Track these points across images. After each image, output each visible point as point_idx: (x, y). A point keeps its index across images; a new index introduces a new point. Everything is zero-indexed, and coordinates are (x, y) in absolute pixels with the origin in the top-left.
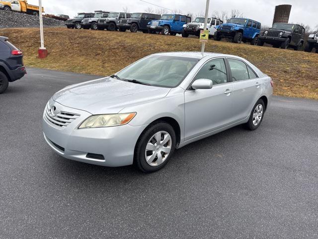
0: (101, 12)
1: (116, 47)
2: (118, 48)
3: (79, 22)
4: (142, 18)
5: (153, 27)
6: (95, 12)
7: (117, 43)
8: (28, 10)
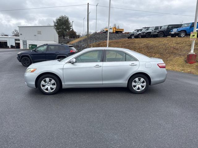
0: (146, 27)
1: (143, 47)
2: (144, 48)
3: (133, 35)
4: (168, 28)
5: (173, 33)
6: (143, 28)
7: (145, 45)
8: (116, 31)
